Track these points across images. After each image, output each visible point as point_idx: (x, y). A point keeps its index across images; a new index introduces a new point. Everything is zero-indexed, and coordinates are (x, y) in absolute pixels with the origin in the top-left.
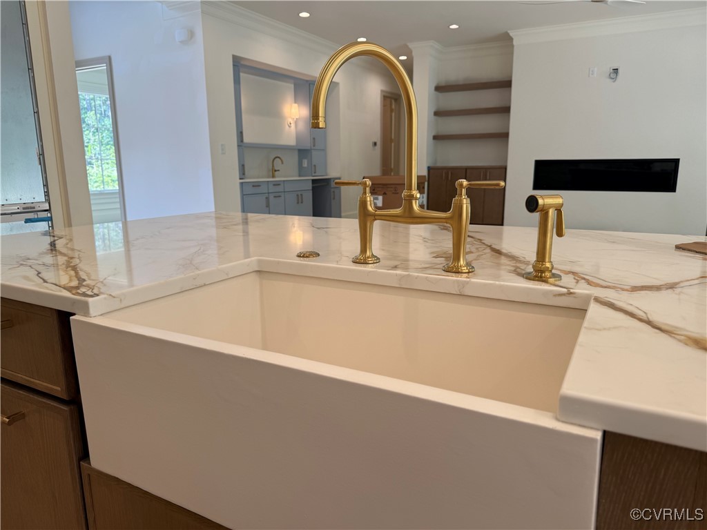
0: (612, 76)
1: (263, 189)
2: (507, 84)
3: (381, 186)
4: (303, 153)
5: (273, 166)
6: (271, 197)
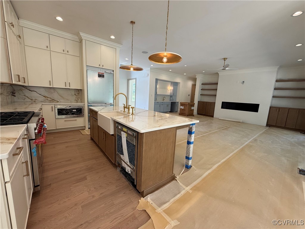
0: (243, 83)
1: (159, 103)
2: (217, 84)
3: (184, 104)
4: (171, 96)
5: (164, 99)
6: (161, 105)
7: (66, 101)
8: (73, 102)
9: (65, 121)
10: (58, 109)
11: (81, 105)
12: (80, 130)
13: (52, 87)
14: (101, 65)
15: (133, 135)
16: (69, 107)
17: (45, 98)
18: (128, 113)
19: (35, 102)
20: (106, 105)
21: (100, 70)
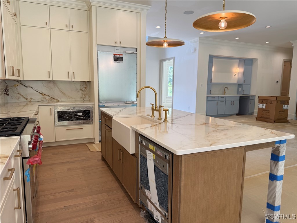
1: (216, 99)
3: (265, 100)
4: (239, 85)
5: (225, 90)
6: (219, 102)
7: (69, 100)
8: (78, 101)
9: (67, 129)
10: (58, 112)
11: (89, 105)
12: (88, 143)
13: (52, 80)
14: (118, 42)
15: (165, 157)
16: (73, 108)
17: (42, 96)
18: (158, 119)
19: (30, 101)
20: (125, 104)
21: (117, 50)
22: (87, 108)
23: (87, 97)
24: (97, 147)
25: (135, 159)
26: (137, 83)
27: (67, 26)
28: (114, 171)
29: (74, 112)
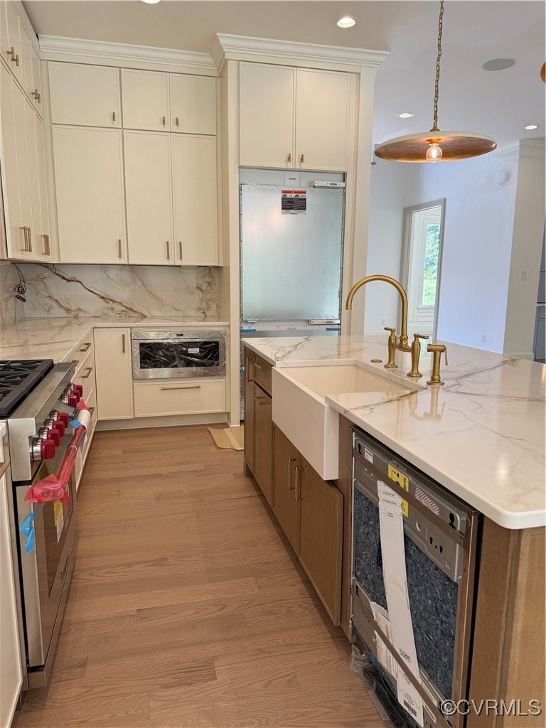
7: (169, 314)
8: (189, 317)
9: (163, 389)
10: (140, 344)
11: (216, 329)
12: (212, 425)
13: (126, 263)
14: (296, 158)
15: (448, 522)
16: (178, 335)
17: (104, 304)
18: (409, 375)
19: (76, 317)
20: (310, 328)
21: (290, 179)
22: (212, 335)
23: (214, 306)
24: (234, 438)
25: (338, 497)
26: (342, 268)
27: (164, 121)
28: (274, 511)
29: (180, 345)
